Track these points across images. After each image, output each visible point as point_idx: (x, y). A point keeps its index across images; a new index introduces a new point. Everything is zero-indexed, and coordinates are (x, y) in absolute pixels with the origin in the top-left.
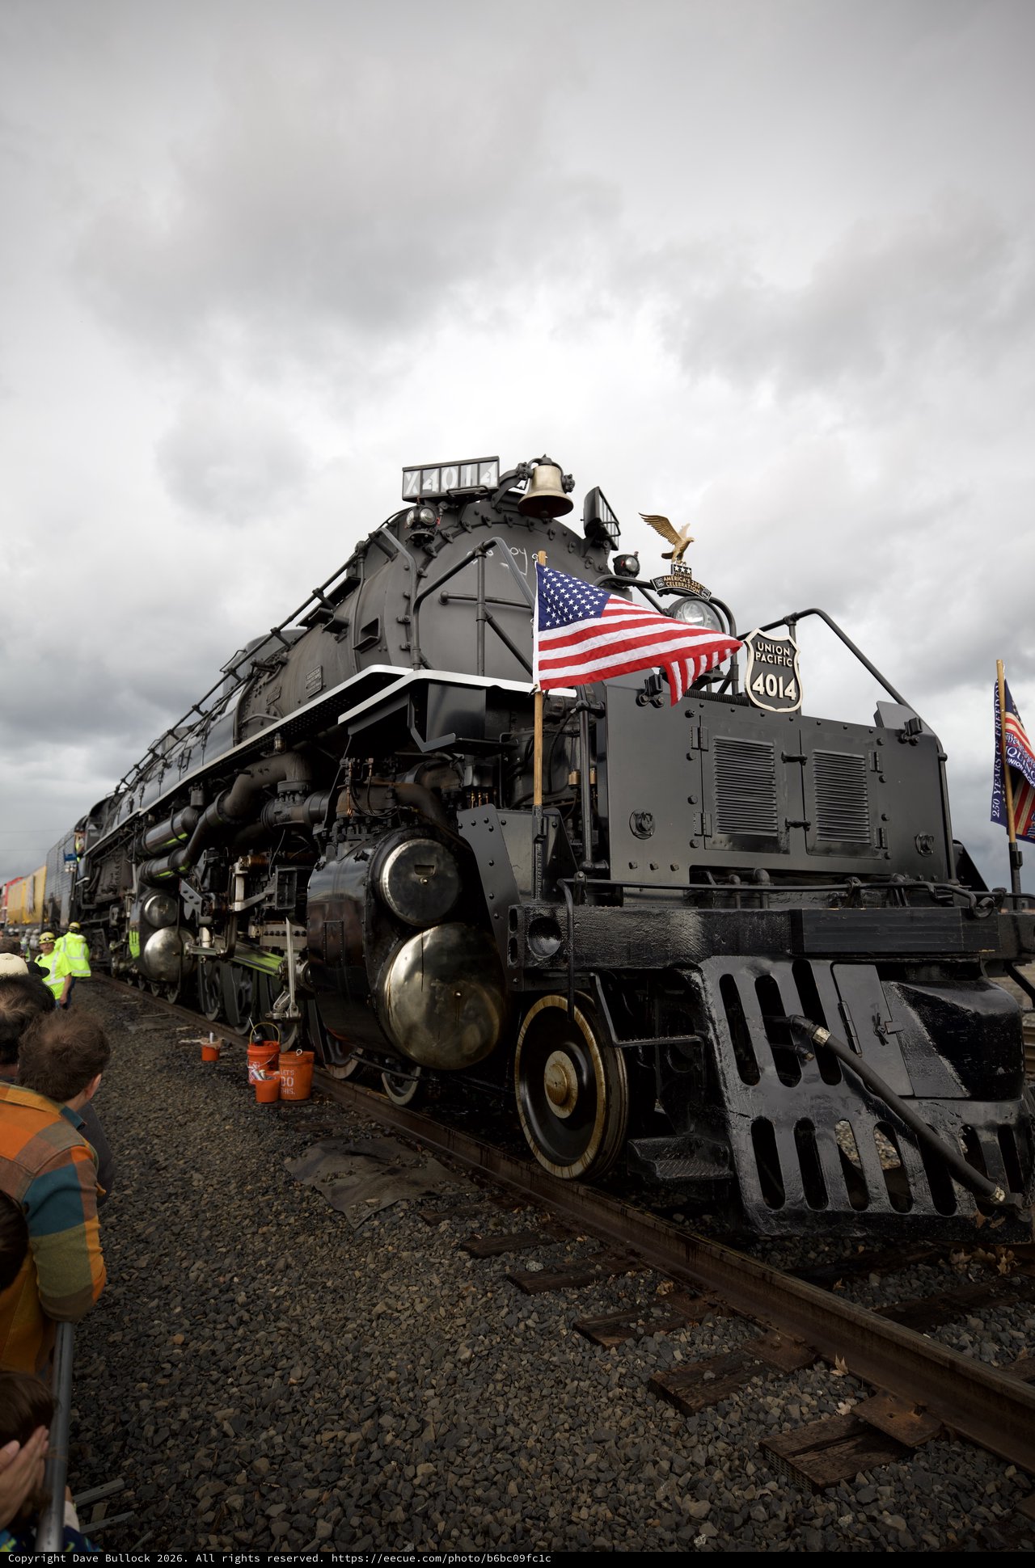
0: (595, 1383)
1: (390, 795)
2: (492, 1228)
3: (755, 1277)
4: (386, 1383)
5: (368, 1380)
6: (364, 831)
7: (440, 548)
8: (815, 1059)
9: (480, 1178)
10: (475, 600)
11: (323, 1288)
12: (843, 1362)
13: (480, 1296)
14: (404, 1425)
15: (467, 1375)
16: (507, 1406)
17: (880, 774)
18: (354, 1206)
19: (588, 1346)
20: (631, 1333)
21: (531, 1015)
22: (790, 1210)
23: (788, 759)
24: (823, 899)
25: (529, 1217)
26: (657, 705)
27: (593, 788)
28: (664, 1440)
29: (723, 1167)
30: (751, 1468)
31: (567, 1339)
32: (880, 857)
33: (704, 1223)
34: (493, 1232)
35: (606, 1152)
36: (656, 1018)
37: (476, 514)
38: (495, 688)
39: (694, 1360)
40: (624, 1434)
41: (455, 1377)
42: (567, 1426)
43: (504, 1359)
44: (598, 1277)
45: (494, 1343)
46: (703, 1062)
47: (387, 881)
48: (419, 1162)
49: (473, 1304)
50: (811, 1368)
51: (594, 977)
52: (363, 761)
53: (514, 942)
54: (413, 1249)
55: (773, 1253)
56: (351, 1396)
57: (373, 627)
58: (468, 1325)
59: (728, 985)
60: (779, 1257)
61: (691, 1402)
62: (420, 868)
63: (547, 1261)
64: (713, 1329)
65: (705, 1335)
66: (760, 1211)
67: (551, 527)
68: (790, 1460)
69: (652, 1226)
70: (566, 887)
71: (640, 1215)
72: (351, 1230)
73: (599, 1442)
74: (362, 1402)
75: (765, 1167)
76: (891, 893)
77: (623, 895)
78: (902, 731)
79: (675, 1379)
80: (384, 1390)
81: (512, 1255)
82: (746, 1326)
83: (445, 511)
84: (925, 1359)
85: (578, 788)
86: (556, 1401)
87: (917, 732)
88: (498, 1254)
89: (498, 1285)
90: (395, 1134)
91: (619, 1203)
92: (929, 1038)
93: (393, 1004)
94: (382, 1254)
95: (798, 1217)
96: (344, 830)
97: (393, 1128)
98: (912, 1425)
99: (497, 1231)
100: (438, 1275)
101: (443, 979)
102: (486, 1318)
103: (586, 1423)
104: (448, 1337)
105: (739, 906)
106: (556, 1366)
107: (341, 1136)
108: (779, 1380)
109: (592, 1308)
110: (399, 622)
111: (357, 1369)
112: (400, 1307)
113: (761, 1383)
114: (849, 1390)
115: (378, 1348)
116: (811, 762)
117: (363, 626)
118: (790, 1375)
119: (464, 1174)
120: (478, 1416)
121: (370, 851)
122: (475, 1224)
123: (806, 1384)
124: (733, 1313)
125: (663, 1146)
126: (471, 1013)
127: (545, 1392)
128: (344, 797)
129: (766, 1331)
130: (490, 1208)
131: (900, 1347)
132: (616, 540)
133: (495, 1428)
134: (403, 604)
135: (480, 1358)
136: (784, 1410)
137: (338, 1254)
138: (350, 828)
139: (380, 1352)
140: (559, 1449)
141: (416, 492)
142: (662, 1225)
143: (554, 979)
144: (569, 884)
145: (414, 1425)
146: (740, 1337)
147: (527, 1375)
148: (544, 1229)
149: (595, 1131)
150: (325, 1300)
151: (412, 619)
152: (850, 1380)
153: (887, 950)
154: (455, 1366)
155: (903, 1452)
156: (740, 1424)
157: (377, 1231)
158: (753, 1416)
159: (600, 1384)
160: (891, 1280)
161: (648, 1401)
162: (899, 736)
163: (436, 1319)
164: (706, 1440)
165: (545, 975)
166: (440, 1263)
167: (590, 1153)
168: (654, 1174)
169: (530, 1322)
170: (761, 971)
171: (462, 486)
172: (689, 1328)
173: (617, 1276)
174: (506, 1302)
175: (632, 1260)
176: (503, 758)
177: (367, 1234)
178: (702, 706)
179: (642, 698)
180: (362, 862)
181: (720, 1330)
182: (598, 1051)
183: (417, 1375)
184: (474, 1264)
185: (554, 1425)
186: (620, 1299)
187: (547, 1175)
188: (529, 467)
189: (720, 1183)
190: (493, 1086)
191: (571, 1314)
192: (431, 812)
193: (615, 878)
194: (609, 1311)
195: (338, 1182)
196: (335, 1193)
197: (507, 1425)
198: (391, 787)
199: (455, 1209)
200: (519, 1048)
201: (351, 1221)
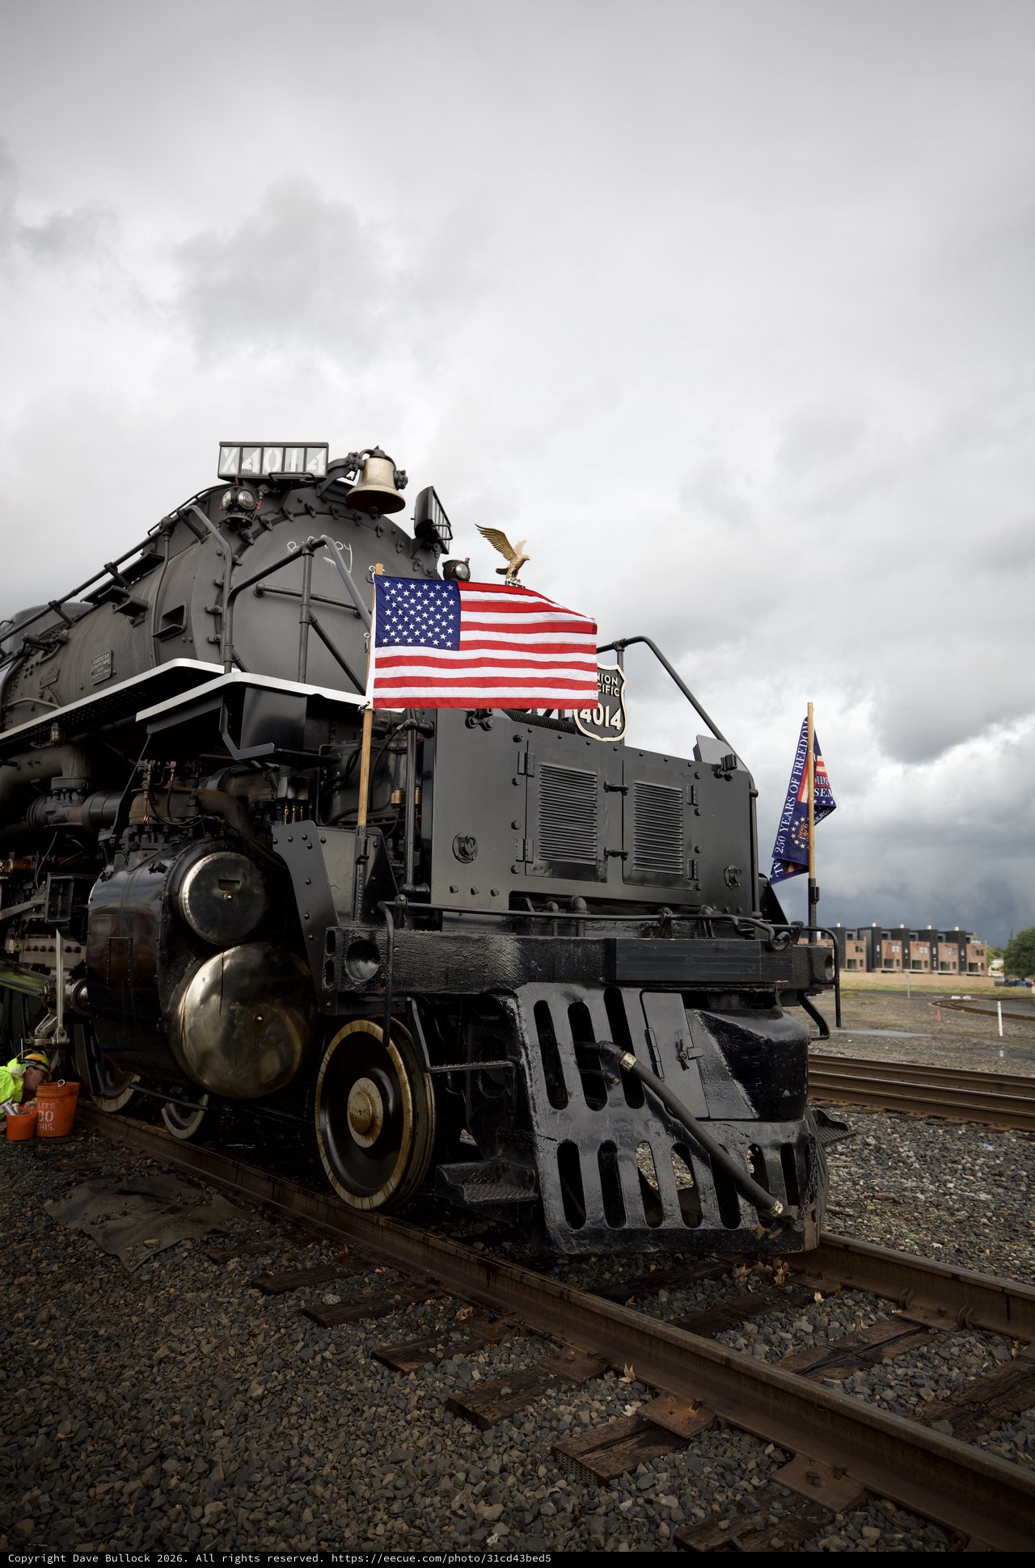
0: (393, 1407)
1: (193, 802)
2: (285, 1263)
3: (553, 1296)
4: (169, 1427)
5: (149, 1427)
6: (161, 840)
7: (258, 535)
8: (621, 1085)
9: (272, 1213)
10: (300, 596)
11: (94, 1337)
12: (631, 1369)
13: (272, 1333)
14: (190, 1468)
15: (259, 1412)
16: (302, 1438)
17: (696, 807)
18: (130, 1248)
19: (386, 1373)
20: (430, 1357)
21: (336, 1041)
22: (590, 1229)
23: (610, 789)
24: (636, 928)
25: (324, 1252)
26: (486, 727)
27: (418, 807)
28: (461, 1454)
29: (529, 1190)
30: (542, 1471)
31: (365, 1368)
32: (691, 888)
33: (503, 1250)
34: (287, 1268)
35: (409, 1181)
36: (469, 1044)
37: (300, 501)
38: (318, 697)
39: (493, 1378)
40: (421, 1452)
41: (246, 1416)
42: (364, 1451)
43: (298, 1392)
44: (397, 1307)
45: (288, 1377)
46: (515, 1086)
47: (187, 896)
48: (202, 1199)
49: (264, 1341)
50: (602, 1378)
51: (411, 1002)
52: (163, 764)
53: (330, 965)
54: (199, 1289)
55: (571, 1275)
56: (130, 1445)
57: (177, 615)
58: (259, 1363)
59: (542, 1012)
60: (576, 1279)
61: (488, 1417)
62: (224, 884)
63: (344, 1294)
64: (510, 1349)
65: (502, 1355)
66: (562, 1231)
67: (380, 523)
68: (578, 1459)
69: (454, 1253)
70: (387, 910)
71: (441, 1243)
72: (126, 1274)
73: (396, 1463)
74: (142, 1450)
75: (568, 1189)
76: (701, 925)
77: (441, 917)
78: (718, 767)
79: (473, 1397)
80: (167, 1435)
81: (307, 1290)
82: (543, 1344)
83: (265, 495)
84: (705, 1358)
85: (401, 808)
86: (353, 1428)
87: (733, 768)
88: (292, 1290)
89: (293, 1321)
90: (174, 1170)
91: (421, 1231)
92: (725, 1063)
93: (187, 1028)
94: (162, 1298)
95: (597, 1235)
96: (137, 838)
97: (172, 1164)
98: (690, 1419)
99: (291, 1267)
100: (226, 1314)
101: (243, 1002)
102: (279, 1353)
103: (383, 1447)
104: (238, 1375)
105: (556, 934)
106: (353, 1395)
107: (112, 1175)
108: (572, 1390)
109: (391, 1336)
110: (208, 612)
111: (136, 1418)
112: (184, 1350)
113: (554, 1394)
114: (636, 1395)
115: (163, 1394)
116: (632, 793)
117: (166, 611)
118: (582, 1386)
119: (253, 1211)
120: (271, 1451)
121: (168, 863)
122: (267, 1261)
123: (596, 1392)
124: (531, 1333)
125: (471, 1171)
126: (272, 1038)
127: (341, 1422)
128: (140, 803)
129: (561, 1347)
130: (283, 1244)
131: (682, 1350)
132: (448, 544)
133: (288, 1460)
134: (215, 592)
135: (273, 1393)
136: (575, 1417)
137: (111, 1301)
138: (145, 836)
139: (162, 1398)
140: (356, 1473)
141: (234, 471)
142: (464, 1251)
143: (369, 1003)
144: (391, 908)
145: (201, 1466)
146: (536, 1355)
147: (323, 1406)
148: (341, 1262)
149: (399, 1159)
150: (97, 1349)
151: (224, 609)
152: (637, 1385)
153: (693, 980)
154: (246, 1404)
155: (679, 1442)
156: (533, 1433)
157: (157, 1273)
158: (546, 1424)
159: (398, 1408)
160: (679, 1295)
161: (446, 1420)
162: (716, 771)
163: (224, 1359)
164: (501, 1450)
165: (361, 999)
166: (229, 1302)
167: (393, 1182)
168: (462, 1198)
169: (327, 1354)
170: (574, 999)
171: (286, 471)
172: (487, 1349)
173: (417, 1304)
174: (302, 1336)
175: (433, 1288)
176: (321, 771)
177: (146, 1277)
178: (530, 732)
179: (472, 720)
180: (159, 875)
181: (517, 1350)
182: (406, 1078)
183: (204, 1417)
184: (266, 1300)
185: (351, 1452)
186: (419, 1326)
187: (346, 1207)
188: (360, 458)
189: (524, 1205)
190: (289, 1116)
191: (370, 1343)
192: (237, 822)
193: (436, 902)
194: (408, 1339)
195: (110, 1224)
196: (106, 1235)
197: (301, 1456)
198: (194, 793)
199: (244, 1247)
200: (321, 1076)
201: (126, 1264)
